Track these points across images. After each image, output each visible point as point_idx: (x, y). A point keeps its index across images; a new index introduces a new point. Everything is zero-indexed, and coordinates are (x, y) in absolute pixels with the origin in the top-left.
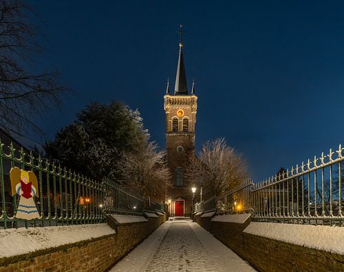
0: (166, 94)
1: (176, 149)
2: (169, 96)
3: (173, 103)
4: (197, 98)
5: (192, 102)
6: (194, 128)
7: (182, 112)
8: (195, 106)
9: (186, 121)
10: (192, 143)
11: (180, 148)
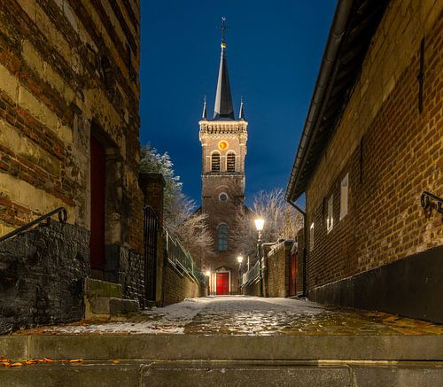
0: (202, 120)
1: (216, 196)
2: (206, 122)
3: (212, 131)
4: (247, 123)
5: (240, 130)
6: (243, 167)
7: (225, 144)
8: (245, 136)
9: (231, 157)
10: (240, 189)
11: (223, 196)
